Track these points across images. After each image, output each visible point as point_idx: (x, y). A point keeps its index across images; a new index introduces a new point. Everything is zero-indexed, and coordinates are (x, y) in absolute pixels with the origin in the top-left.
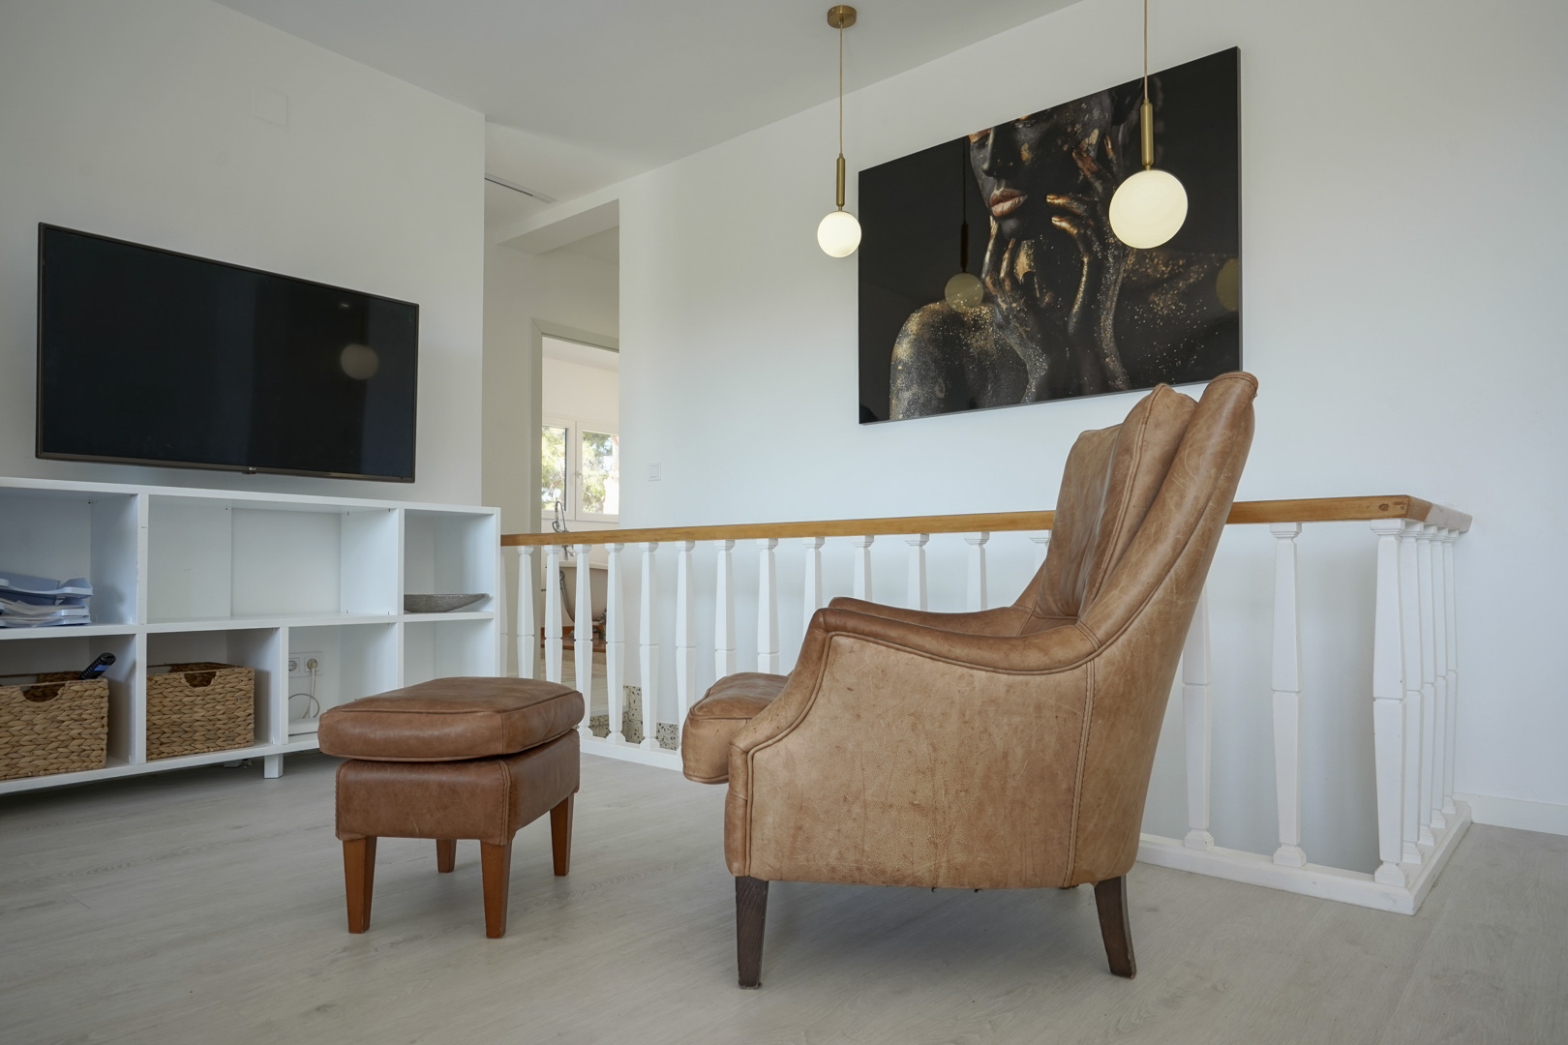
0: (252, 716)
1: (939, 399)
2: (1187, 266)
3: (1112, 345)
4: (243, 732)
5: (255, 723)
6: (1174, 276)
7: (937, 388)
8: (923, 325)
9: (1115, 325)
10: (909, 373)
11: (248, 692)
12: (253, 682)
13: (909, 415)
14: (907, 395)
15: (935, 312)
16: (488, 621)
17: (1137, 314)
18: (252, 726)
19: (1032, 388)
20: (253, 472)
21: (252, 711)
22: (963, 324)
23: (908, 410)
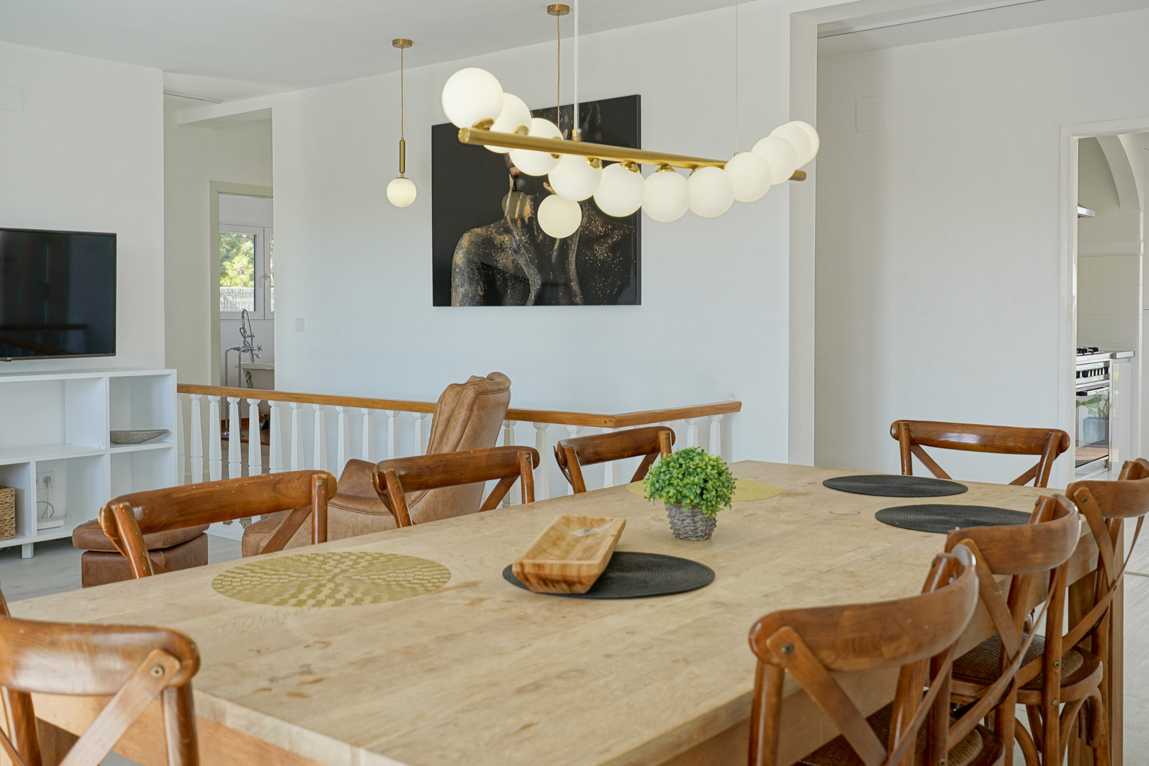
0: (14, 519)
1: (480, 296)
2: (613, 229)
3: (575, 274)
4: (9, 529)
5: (16, 523)
6: (606, 236)
7: (479, 288)
8: (472, 243)
9: (576, 261)
10: (463, 275)
11: (11, 504)
12: (14, 497)
13: (462, 304)
14: (461, 290)
15: (478, 235)
16: (170, 448)
17: (588, 256)
18: (14, 525)
19: (532, 297)
20: (10, 361)
21: (14, 516)
22: (494, 246)
23: (462, 301)
